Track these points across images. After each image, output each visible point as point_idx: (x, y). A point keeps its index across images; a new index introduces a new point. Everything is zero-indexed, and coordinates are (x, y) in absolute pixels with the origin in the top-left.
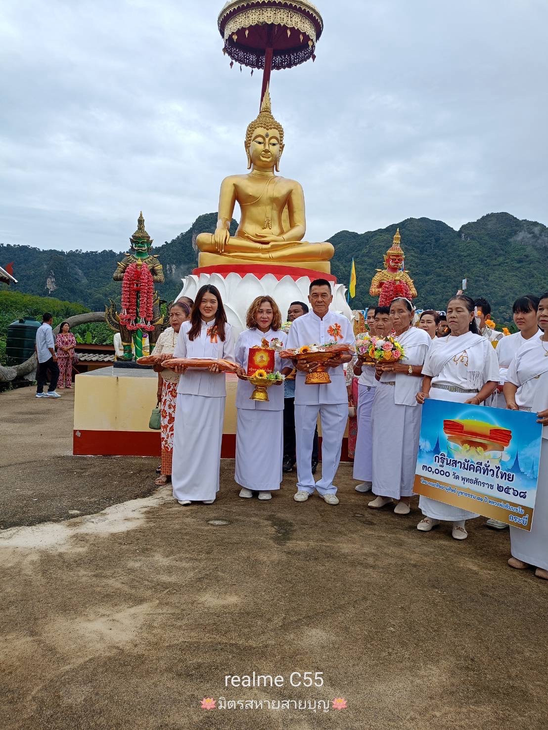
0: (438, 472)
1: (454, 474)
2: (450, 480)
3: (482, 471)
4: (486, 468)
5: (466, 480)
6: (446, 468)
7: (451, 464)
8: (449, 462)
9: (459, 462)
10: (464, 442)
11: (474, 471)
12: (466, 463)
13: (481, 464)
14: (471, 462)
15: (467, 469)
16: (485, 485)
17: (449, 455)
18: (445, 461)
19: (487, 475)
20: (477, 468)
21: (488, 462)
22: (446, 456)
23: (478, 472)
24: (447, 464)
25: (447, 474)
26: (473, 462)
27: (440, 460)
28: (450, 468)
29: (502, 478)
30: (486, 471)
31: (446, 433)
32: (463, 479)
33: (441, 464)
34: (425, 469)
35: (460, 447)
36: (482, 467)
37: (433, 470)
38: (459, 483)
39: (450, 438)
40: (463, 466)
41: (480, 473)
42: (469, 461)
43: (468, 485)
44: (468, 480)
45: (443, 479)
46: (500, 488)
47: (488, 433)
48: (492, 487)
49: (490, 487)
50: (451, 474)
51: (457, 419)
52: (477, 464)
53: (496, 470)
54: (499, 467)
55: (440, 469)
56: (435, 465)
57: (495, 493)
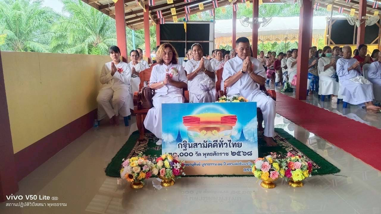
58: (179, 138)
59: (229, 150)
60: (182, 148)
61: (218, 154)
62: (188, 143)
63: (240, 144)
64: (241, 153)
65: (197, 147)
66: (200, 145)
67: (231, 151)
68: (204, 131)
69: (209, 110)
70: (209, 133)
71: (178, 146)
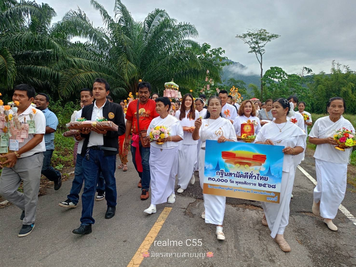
0: (219, 180)
1: (230, 180)
2: (229, 184)
3: (249, 177)
4: (251, 175)
5: (238, 183)
6: (225, 178)
7: (228, 175)
8: (226, 174)
9: (233, 174)
10: (236, 163)
11: (243, 178)
12: (238, 174)
13: (248, 173)
15: (239, 177)
16: (251, 184)
17: (226, 170)
18: (224, 174)
19: (252, 179)
20: (246, 176)
21: (252, 172)
22: (224, 171)
23: (246, 178)
24: (225, 175)
25: (226, 181)
26: (242, 173)
27: (220, 174)
28: (227, 177)
29: (261, 180)
30: (251, 177)
31: (223, 158)
32: (236, 182)
33: (221, 176)
34: (210, 180)
35: (234, 166)
36: (248, 175)
37: (216, 179)
38: (234, 185)
39: (226, 161)
40: (236, 175)
41: (247, 178)
42: (240, 173)
43: (240, 185)
44: (240, 183)
45: (224, 184)
46: (260, 185)
47: (252, 157)
48: (255, 185)
49: (254, 185)
50: (229, 180)
51: (231, 150)
52: (245, 173)
53: (257, 176)
54: (259, 174)
55: (221, 178)
56: (217, 177)
57: (257, 187)
58: (217, 168)
59: (257, 182)
60: (219, 175)
61: (247, 183)
62: (224, 172)
63: (267, 178)
64: (267, 186)
65: (231, 176)
66: (234, 175)
67: (259, 183)
68: (238, 164)
69: (243, 148)
70: (242, 167)
71: (216, 173)
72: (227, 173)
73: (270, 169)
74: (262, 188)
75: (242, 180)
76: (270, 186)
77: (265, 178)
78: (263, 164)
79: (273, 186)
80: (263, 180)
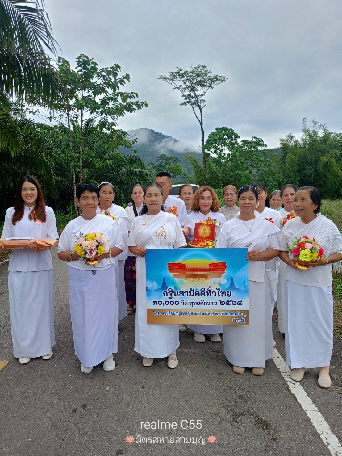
0: (167, 303)
1: (183, 301)
2: (181, 307)
3: (206, 294)
4: (208, 291)
5: (193, 303)
6: (175, 299)
7: (179, 294)
8: (176, 294)
9: (185, 292)
10: (187, 277)
11: (199, 296)
12: (192, 292)
13: (204, 289)
14: (196, 290)
15: (193, 296)
16: (210, 303)
17: (176, 288)
18: (173, 294)
19: (211, 296)
20: (202, 293)
21: (210, 287)
22: (173, 289)
23: (203, 296)
25: (177, 303)
26: (197, 290)
27: (168, 294)
28: (178, 298)
29: (222, 296)
30: (209, 293)
31: (171, 272)
32: (191, 303)
33: (170, 296)
34: (155, 303)
35: (185, 281)
36: (205, 291)
37: (163, 302)
38: (189, 306)
39: (175, 276)
40: (189, 294)
41: (205, 296)
42: (194, 289)
43: (196, 306)
44: (195, 303)
45: (174, 307)
46: (222, 303)
47: (207, 267)
48: (216, 303)
49: (214, 304)
51: (180, 261)
53: (217, 291)
54: (219, 289)
55: (169, 300)
56: (164, 299)
57: (219, 307)
58: (164, 286)
59: (218, 299)
60: (167, 296)
61: (205, 303)
62: (173, 291)
63: (229, 293)
64: (231, 303)
65: (183, 296)
67: (220, 301)
68: (190, 278)
69: (195, 256)
70: (196, 280)
71: (163, 294)
72: (178, 292)
73: (232, 280)
74: (225, 307)
75: (198, 299)
76: (235, 303)
77: (227, 292)
78: (222, 275)
79: (239, 303)
80: (225, 296)
